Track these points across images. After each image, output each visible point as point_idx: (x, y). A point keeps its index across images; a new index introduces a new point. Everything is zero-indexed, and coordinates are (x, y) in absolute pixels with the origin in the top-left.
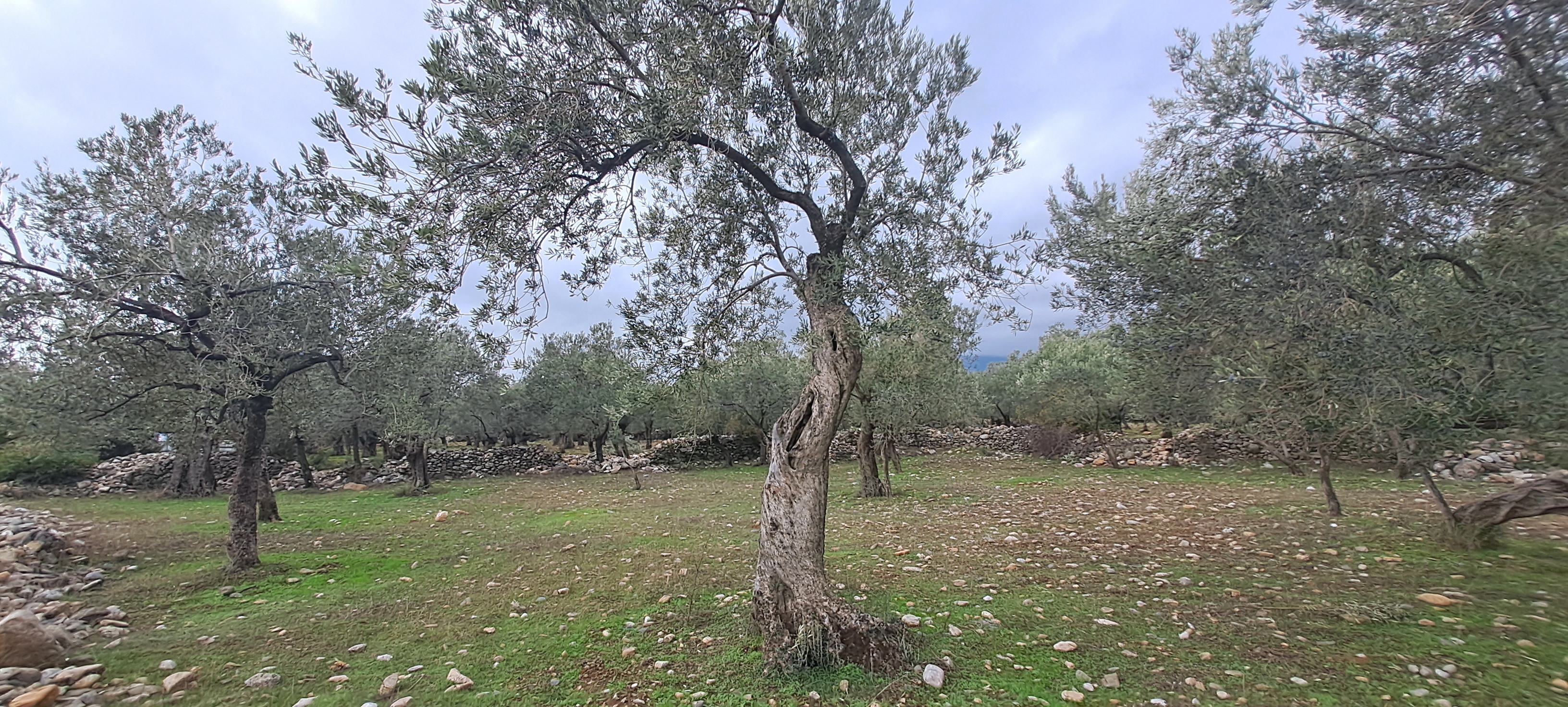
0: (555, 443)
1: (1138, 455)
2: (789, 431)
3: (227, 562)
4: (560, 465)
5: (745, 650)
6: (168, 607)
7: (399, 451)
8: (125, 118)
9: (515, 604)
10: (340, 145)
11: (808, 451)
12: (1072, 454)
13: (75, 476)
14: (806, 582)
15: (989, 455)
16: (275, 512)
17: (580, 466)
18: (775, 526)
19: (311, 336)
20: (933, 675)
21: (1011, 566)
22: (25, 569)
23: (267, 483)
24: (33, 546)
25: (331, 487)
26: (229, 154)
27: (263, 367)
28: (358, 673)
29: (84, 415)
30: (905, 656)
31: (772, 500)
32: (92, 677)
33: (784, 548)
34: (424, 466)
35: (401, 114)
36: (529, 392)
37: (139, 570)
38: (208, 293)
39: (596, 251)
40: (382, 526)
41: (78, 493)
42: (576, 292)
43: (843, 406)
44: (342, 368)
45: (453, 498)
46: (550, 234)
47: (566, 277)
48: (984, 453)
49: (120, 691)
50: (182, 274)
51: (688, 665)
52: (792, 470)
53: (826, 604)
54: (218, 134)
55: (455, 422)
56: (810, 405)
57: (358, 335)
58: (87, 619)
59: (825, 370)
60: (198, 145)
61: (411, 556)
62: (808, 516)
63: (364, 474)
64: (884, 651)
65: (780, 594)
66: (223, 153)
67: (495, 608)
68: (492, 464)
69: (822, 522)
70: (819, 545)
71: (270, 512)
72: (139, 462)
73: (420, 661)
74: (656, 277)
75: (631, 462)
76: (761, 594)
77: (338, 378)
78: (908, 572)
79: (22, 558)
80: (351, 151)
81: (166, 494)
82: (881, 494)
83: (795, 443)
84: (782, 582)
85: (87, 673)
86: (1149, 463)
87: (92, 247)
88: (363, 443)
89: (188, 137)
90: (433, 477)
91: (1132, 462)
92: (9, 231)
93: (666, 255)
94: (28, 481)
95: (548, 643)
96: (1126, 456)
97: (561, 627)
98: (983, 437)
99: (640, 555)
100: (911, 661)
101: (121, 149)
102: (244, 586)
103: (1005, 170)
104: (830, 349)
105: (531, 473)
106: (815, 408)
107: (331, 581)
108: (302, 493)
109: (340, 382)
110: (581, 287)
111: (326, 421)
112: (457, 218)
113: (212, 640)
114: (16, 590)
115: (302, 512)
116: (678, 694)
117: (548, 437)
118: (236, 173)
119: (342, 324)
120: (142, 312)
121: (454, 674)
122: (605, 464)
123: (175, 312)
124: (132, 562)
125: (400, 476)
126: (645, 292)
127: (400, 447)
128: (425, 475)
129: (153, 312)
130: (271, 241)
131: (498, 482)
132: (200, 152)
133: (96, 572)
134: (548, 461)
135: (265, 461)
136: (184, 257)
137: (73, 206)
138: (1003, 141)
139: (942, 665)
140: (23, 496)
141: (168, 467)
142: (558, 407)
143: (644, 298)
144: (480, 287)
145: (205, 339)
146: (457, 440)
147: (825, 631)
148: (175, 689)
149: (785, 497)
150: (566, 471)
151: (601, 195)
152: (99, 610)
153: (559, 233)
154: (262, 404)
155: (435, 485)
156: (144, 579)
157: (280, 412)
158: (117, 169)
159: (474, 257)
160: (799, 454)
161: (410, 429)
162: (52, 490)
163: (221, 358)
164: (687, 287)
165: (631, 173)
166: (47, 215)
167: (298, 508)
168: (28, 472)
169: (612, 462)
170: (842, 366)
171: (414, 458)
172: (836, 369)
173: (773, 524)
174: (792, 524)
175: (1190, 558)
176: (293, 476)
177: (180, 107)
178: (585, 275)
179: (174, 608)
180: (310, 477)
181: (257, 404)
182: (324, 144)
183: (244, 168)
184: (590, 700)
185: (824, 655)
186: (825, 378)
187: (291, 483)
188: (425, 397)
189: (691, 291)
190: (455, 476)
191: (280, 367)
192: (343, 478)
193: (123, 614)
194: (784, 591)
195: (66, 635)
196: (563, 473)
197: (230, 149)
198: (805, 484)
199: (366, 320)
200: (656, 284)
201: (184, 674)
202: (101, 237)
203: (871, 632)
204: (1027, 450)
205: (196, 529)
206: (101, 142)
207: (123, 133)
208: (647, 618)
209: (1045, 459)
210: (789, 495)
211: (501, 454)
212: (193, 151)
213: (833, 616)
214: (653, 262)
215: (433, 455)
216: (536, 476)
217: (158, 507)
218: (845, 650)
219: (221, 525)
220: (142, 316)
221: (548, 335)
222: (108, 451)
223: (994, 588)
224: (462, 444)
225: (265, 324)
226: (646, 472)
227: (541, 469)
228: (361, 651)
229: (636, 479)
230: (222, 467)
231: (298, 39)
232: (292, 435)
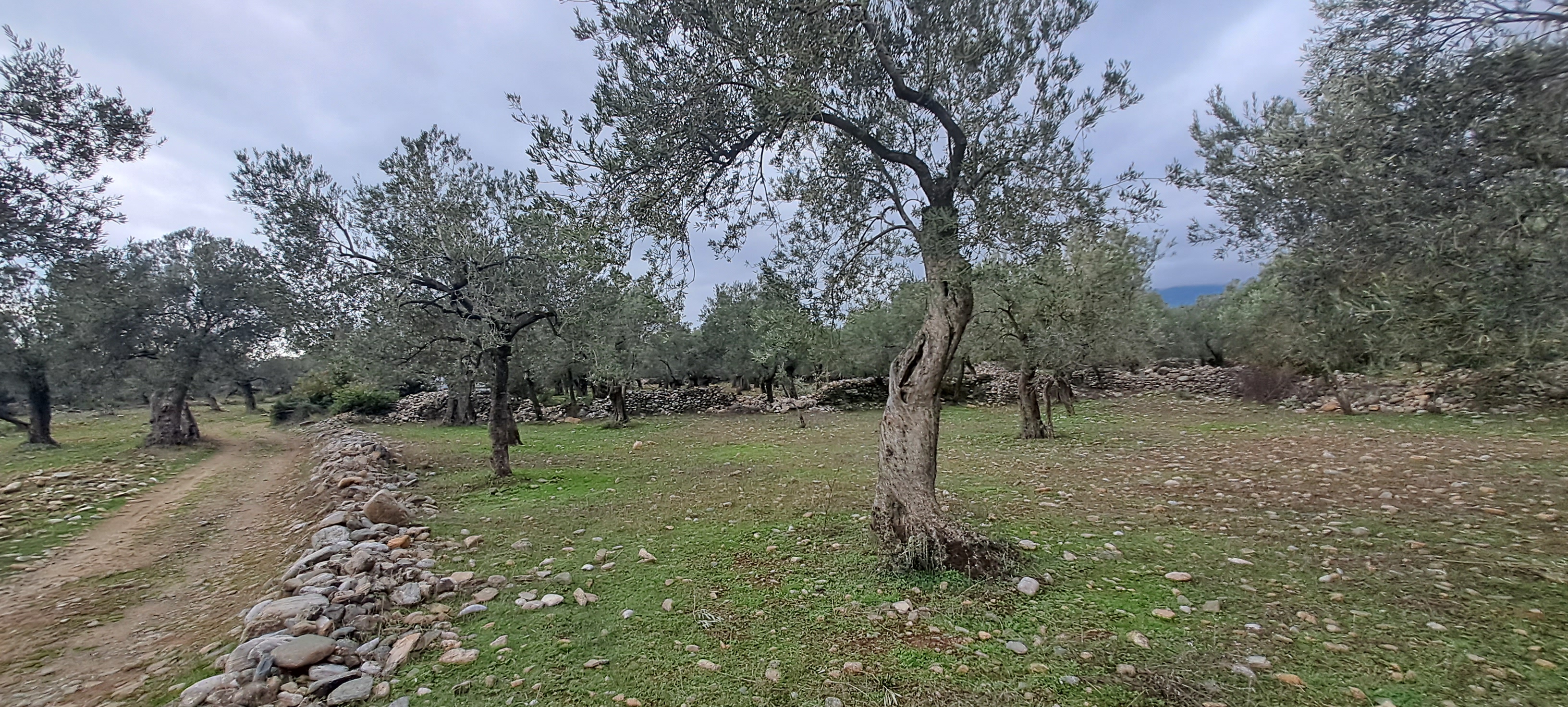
0: (734, 386)
1: (1384, 400)
2: (902, 369)
3: (491, 472)
4: (735, 404)
5: (866, 553)
6: (458, 499)
7: (602, 391)
8: (403, 140)
9: (689, 511)
10: (544, 166)
11: (917, 388)
12: (1294, 397)
13: (386, 409)
14: (917, 500)
15: (1188, 399)
16: (518, 438)
17: (752, 406)
18: (891, 452)
19: (534, 298)
20: (1028, 585)
21: (1157, 507)
22: (374, 470)
23: (511, 414)
24: (376, 455)
25: (555, 420)
26: (469, 158)
27: (504, 324)
28: (580, 548)
29: (394, 362)
30: (1005, 569)
31: (887, 430)
32: (426, 534)
33: (898, 471)
34: (623, 403)
35: (579, 146)
36: (705, 338)
37: (437, 474)
38: (465, 269)
39: (734, 220)
40: (593, 452)
41: (389, 422)
42: (720, 255)
43: (952, 347)
44: (557, 323)
45: (647, 431)
46: (696, 210)
47: (712, 243)
48: (1181, 397)
49: (442, 544)
50: (448, 255)
51: (817, 562)
52: (904, 404)
53: (934, 520)
54: (462, 144)
55: (646, 367)
56: (922, 346)
57: (566, 295)
58: (415, 502)
59: (936, 314)
60: (449, 154)
61: (615, 474)
62: (919, 445)
63: (579, 410)
64: (986, 564)
65: (895, 510)
66: (465, 158)
67: (675, 513)
68: (677, 404)
69: (933, 451)
70: (931, 470)
71: (514, 438)
72: (425, 398)
73: (621, 544)
74: (792, 235)
75: (798, 403)
76: (879, 510)
77: (554, 330)
78: (1043, 507)
79: (370, 462)
80: (551, 169)
81: (444, 423)
82: (1043, 435)
83: (906, 380)
84: (897, 500)
85: (423, 531)
86: (1400, 409)
87: (391, 238)
88: (577, 384)
89: (442, 149)
90: (631, 414)
91: (1375, 407)
92: (345, 231)
93: (801, 214)
94: (360, 412)
95: (711, 539)
96: (1367, 400)
97: (723, 529)
98: (1181, 378)
99: (794, 481)
100: (1008, 574)
101: (403, 164)
102: (502, 489)
103: (1122, 107)
104: (942, 294)
105: (710, 412)
106: (926, 349)
107: (560, 488)
108: (536, 424)
109: (556, 334)
110: (724, 252)
111: (548, 365)
112: (624, 207)
113: (488, 519)
114: (372, 482)
115: (536, 439)
116: (805, 580)
117: (727, 380)
118: (475, 174)
119: (554, 287)
120: (423, 284)
121: (643, 552)
122: (775, 404)
123: (444, 283)
124: (431, 469)
125: (606, 413)
126: (782, 249)
127: (602, 386)
128: (624, 411)
129: (431, 285)
130: (502, 224)
131: (682, 419)
132: (451, 159)
133: (412, 475)
134: (724, 401)
135: (510, 399)
136: (448, 241)
137: (377, 208)
138: (1113, 80)
139: (1041, 580)
140: (360, 422)
141: (444, 403)
142: (731, 351)
143: (780, 255)
144: (644, 259)
145: (465, 303)
146: (650, 382)
147: (931, 542)
148: (471, 546)
149: (899, 427)
150: (740, 411)
151: (738, 169)
152: (421, 497)
153: (703, 208)
154: (505, 350)
155: (633, 420)
156: (441, 481)
157: (516, 358)
158: (403, 180)
159: (638, 236)
160: (910, 390)
161: (607, 371)
162: (374, 419)
163: (477, 318)
164: (818, 244)
165: (760, 149)
166: (363, 216)
167: (534, 436)
168: (360, 405)
169: (781, 402)
170: (953, 310)
171: (616, 396)
172: (946, 313)
173: (888, 450)
174: (905, 451)
175: (1386, 510)
176: (528, 411)
177: (435, 126)
178: (727, 242)
179: (462, 500)
180: (539, 412)
181: (501, 353)
182: (534, 166)
183: (479, 168)
184: (738, 577)
185: (930, 561)
186: (935, 321)
187: (527, 416)
188: (620, 346)
189: (822, 246)
190: (648, 413)
191: (515, 323)
192: (564, 413)
193: (433, 501)
194: (899, 509)
195: (407, 510)
196: (737, 412)
197: (470, 155)
198: (916, 415)
199: (572, 283)
200: (792, 242)
201: (476, 537)
202: (396, 230)
203: (974, 546)
204: (1237, 394)
205: (468, 449)
206: (391, 161)
207: (404, 152)
208: (791, 527)
209: (1258, 404)
210: (902, 426)
211: (685, 395)
212: (446, 159)
213: (941, 531)
214: (790, 222)
215: (630, 395)
216: (715, 415)
217: (439, 432)
218: (949, 559)
219: (483, 446)
220: (424, 288)
221: (720, 285)
222: (405, 390)
223: (1129, 525)
224: (654, 386)
225: (502, 290)
226: (812, 412)
227: (719, 408)
228: (583, 534)
229: (801, 418)
230: (479, 403)
231: (513, 98)
232: (526, 376)
